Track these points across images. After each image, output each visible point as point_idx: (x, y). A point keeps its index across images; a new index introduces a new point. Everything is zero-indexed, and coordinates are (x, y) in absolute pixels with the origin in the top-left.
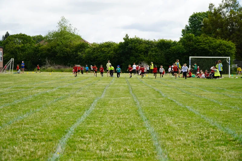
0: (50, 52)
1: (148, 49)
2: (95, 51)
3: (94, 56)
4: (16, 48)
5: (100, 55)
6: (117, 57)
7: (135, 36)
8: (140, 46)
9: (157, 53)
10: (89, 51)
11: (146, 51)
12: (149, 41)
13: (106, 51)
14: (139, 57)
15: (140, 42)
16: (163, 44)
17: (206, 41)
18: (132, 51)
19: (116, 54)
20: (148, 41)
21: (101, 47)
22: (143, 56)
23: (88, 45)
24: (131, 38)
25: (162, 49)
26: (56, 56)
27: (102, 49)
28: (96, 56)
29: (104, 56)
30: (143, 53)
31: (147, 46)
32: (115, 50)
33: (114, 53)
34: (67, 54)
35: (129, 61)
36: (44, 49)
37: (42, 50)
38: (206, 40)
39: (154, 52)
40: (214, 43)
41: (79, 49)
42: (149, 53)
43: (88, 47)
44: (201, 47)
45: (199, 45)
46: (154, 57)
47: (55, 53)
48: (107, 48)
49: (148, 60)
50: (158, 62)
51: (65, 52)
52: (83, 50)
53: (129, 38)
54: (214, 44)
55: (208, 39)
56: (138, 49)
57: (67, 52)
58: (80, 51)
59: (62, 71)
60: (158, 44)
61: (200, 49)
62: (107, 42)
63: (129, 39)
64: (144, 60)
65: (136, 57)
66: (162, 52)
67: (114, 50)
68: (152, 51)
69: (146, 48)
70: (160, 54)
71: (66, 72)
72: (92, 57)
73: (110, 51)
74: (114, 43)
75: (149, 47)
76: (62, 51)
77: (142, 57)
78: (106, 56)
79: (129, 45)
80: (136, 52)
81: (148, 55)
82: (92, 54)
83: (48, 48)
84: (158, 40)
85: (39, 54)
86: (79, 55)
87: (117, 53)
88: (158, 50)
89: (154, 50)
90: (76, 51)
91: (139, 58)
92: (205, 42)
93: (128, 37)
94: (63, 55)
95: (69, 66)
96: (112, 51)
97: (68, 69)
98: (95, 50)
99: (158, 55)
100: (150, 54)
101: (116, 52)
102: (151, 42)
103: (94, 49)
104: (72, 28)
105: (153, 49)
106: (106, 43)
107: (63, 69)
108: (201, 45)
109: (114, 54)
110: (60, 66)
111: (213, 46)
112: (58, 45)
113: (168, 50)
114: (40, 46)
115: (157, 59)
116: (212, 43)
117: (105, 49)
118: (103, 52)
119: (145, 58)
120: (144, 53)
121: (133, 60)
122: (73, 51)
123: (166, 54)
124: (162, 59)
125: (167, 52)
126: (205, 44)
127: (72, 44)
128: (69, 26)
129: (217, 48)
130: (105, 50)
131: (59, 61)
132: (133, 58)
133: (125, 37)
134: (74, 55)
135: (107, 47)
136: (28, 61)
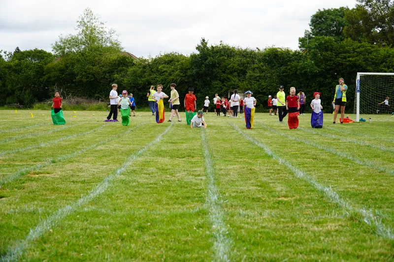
0: (63, 74)
1: (246, 67)
2: (145, 72)
3: (143, 81)
4: (5, 67)
5: (156, 77)
6: (186, 82)
7: (221, 41)
8: (231, 61)
9: (263, 74)
10: (134, 72)
11: (242, 70)
12: (248, 51)
13: (166, 71)
14: (229, 81)
15: (231, 52)
16: (274, 58)
17: (358, 50)
18: (214, 70)
19: (185, 77)
20: (245, 51)
21: (156, 63)
22: (236, 79)
23: (132, 60)
24: (212, 47)
25: (273, 67)
26: (74, 80)
27: (159, 67)
28: (147, 80)
29: (162, 80)
30: (236, 74)
31: (244, 60)
32: (184, 70)
33: (182, 74)
34: (94, 77)
35: (210, 88)
36: (53, 68)
37: (49, 71)
38: (359, 48)
39: (257, 71)
40: (375, 54)
41: (117, 69)
42: (248, 74)
43: (134, 64)
44: (349, 61)
45: (345, 58)
46: (258, 81)
47: (73, 75)
48: (168, 66)
49: (247, 87)
50: (265, 90)
51: (89, 74)
52: (124, 70)
53: (209, 46)
54: (375, 56)
55: (363, 46)
56: (225, 67)
57: (93, 75)
58: (119, 72)
59: (84, 109)
60: (265, 56)
61: (348, 66)
62: (169, 53)
63: (208, 49)
64: (239, 87)
65: (223, 81)
66: (273, 71)
67: (180, 69)
68: (254, 69)
69: (243, 64)
70: (269, 74)
71: (90, 110)
72: (140, 82)
73: (173, 71)
74: (181, 55)
75: (248, 63)
76: (85, 72)
77: (235, 81)
78: (166, 79)
79: (209, 59)
80: (224, 72)
81: (247, 78)
82: (141, 77)
83: (61, 66)
84: (265, 49)
85: (45, 77)
86: (116, 79)
87: (186, 75)
88: (264, 67)
89: (257, 68)
90: (111, 72)
91: (230, 83)
92: (356, 52)
93: (206, 43)
94: (87, 78)
95: (98, 99)
96: (177, 70)
97: (95, 104)
98: (145, 70)
99: (265, 78)
100: (251, 76)
101: (185, 72)
102: (252, 52)
103: (144, 67)
104: (105, 30)
105: (256, 66)
106: (167, 56)
107: (85, 104)
108: (349, 57)
109: (181, 76)
110: (80, 100)
111: (372, 59)
112: (79, 61)
113: (283, 68)
114: (46, 64)
115: (263, 86)
116: (371, 53)
117: (164, 67)
118: (162, 73)
119: (240, 84)
120: (238, 73)
121: (216, 87)
122: (105, 72)
123: (280, 76)
124: (272, 85)
125: (283, 73)
126: (357, 56)
127: (103, 59)
128: (100, 26)
129: (382, 63)
130: (165, 69)
131: (80, 90)
132: (218, 84)
133: (201, 45)
134: (107, 79)
135: (168, 64)
136: (26, 90)
